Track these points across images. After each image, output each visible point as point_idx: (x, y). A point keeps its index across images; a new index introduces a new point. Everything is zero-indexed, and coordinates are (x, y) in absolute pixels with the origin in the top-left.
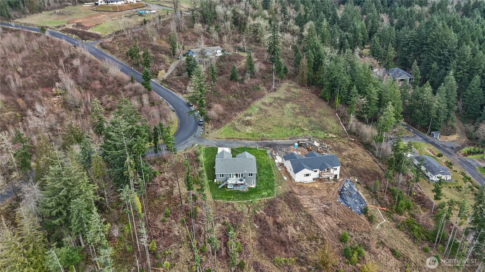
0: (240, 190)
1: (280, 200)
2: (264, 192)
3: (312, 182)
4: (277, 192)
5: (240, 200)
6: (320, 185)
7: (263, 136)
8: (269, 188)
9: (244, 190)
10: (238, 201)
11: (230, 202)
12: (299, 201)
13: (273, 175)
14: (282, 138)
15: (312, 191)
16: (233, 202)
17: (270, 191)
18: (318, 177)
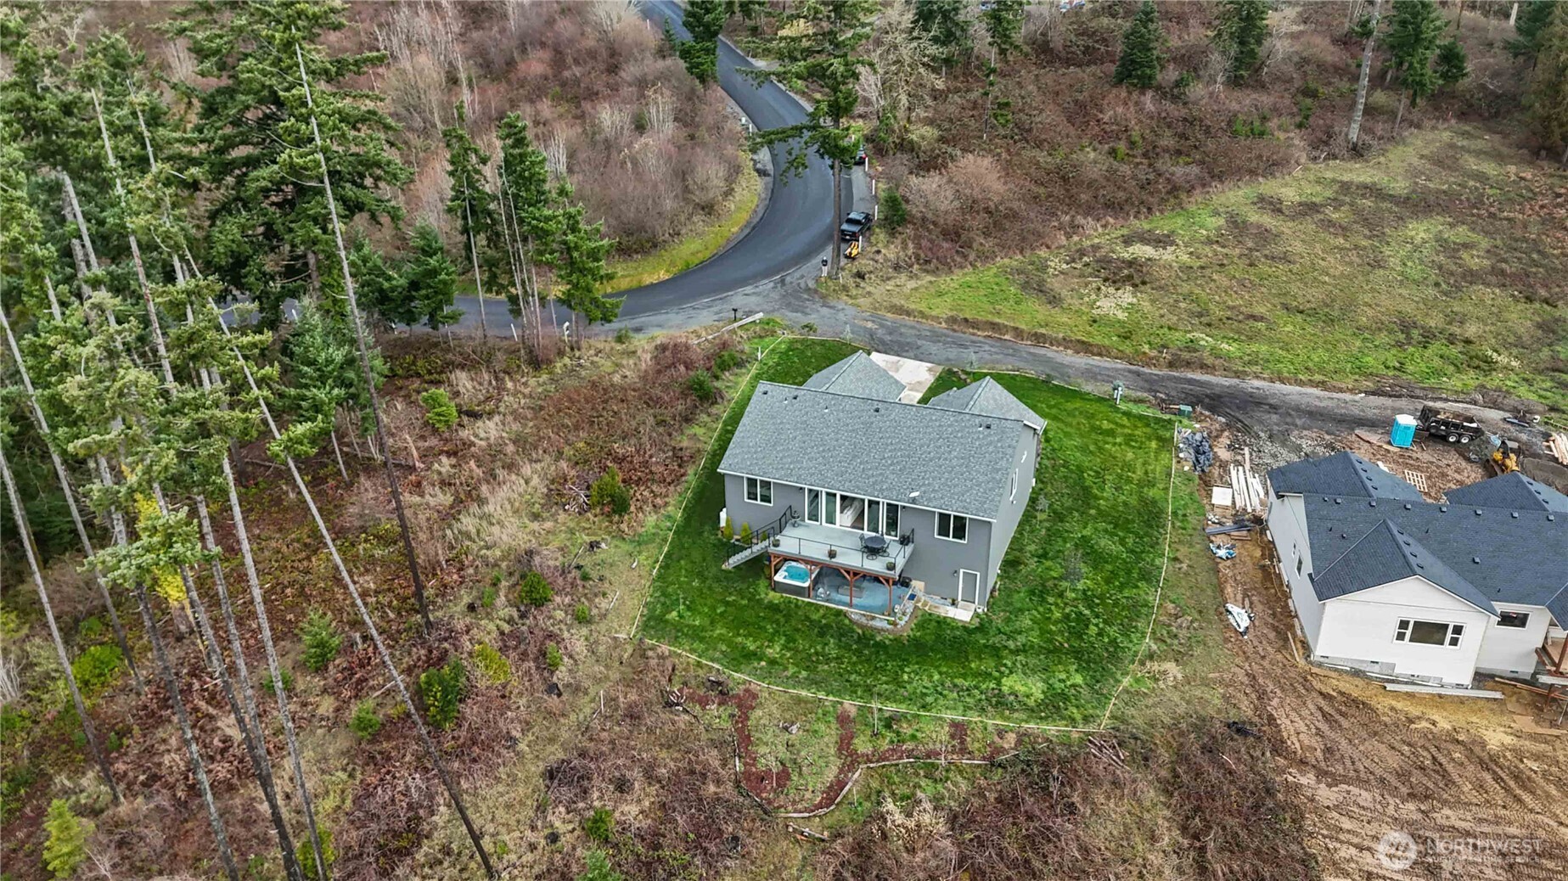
0: (855, 614)
1: (1124, 773)
2: (1028, 670)
3: (1462, 701)
4: (1132, 696)
5: (813, 683)
6: (1534, 737)
7: (1191, 346)
8: (1077, 654)
9: (880, 623)
10: (798, 684)
11: (739, 678)
12: (1298, 820)
13: (1148, 577)
14: (1318, 377)
15: (1445, 774)
16: (758, 685)
17: (1078, 679)
18: (1526, 669)
